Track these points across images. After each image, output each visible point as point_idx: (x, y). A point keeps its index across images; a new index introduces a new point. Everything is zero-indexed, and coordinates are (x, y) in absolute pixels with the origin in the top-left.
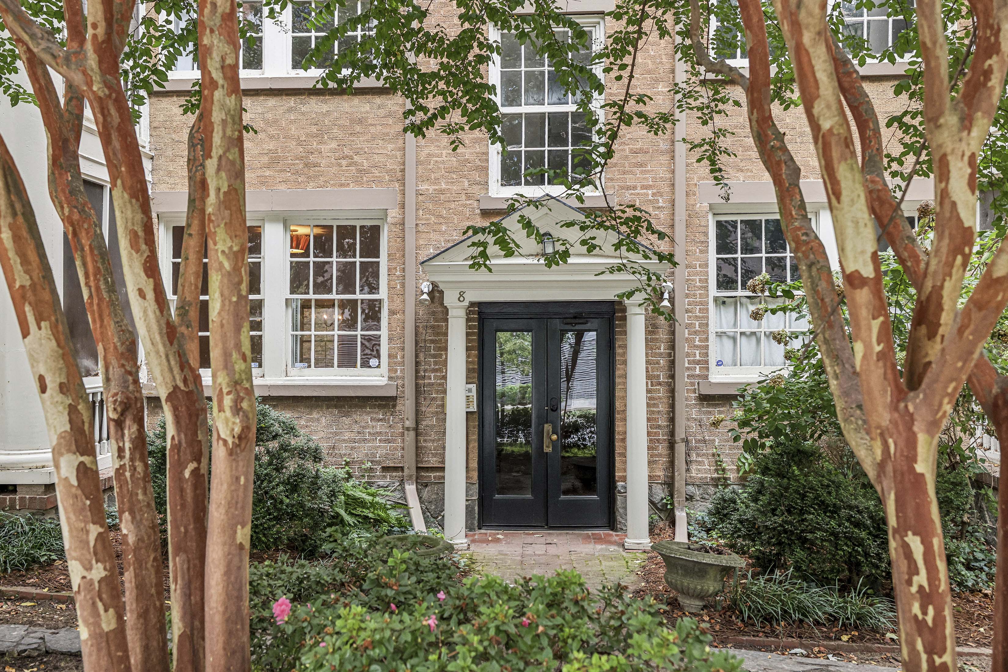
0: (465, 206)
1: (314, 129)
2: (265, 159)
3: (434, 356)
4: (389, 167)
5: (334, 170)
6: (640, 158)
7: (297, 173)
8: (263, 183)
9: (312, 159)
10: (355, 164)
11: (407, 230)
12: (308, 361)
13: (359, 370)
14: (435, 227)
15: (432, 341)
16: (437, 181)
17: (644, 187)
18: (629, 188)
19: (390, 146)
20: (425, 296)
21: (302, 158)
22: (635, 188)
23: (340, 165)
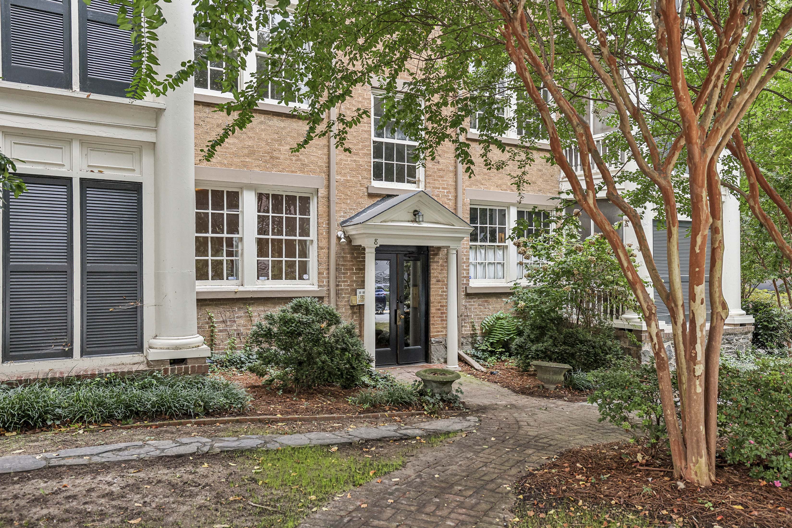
0: (360, 190)
1: (276, 136)
2: (246, 151)
3: (344, 274)
4: (320, 164)
5: (288, 162)
6: (441, 173)
7: (265, 162)
8: (245, 166)
9: (275, 154)
10: (300, 160)
11: (332, 202)
12: (268, 276)
13: (297, 281)
14: (344, 201)
15: (343, 265)
16: (345, 175)
17: (443, 188)
18: (436, 188)
19: (320, 152)
20: (343, 240)
21: (268, 153)
22: (439, 188)
23: (291, 160)
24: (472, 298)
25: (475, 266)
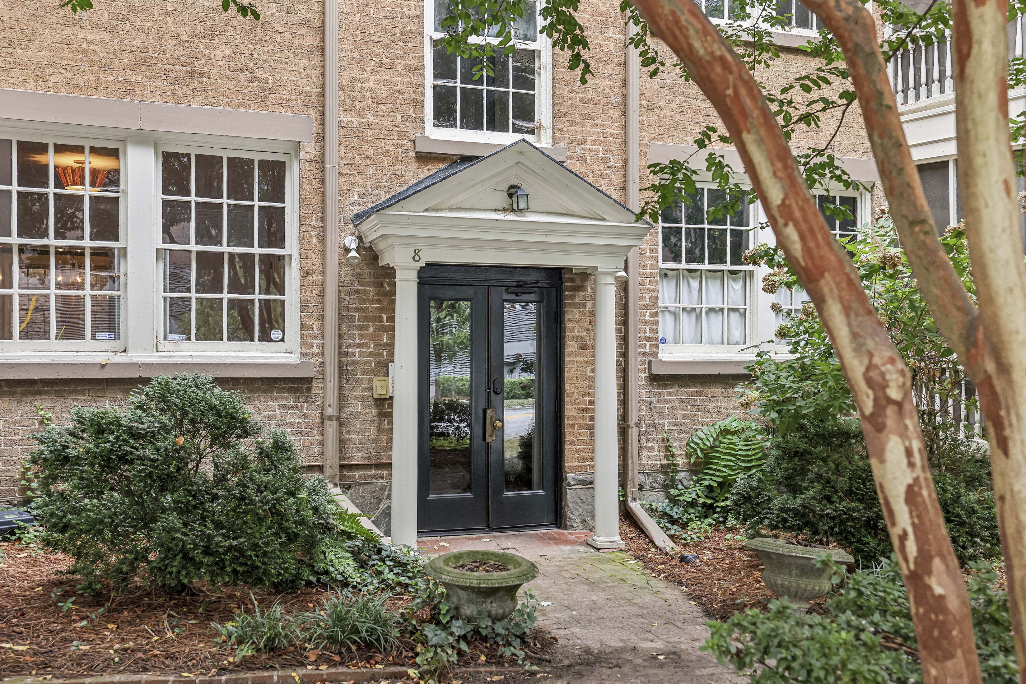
0: (396, 146)
1: (200, 27)
2: (130, 59)
3: (360, 328)
4: (302, 88)
5: (229, 83)
6: (591, 110)
7: (176, 82)
8: (127, 91)
9: (197, 66)
10: (258, 79)
11: (328, 170)
12: (187, 332)
13: (257, 344)
14: (360, 169)
15: (357, 310)
16: (362, 113)
17: (595, 143)
18: (579, 142)
19: (304, 63)
20: (353, 254)
21: (182, 64)
22: (585, 143)
23: (236, 79)
24: (666, 386)
25: (676, 315)
